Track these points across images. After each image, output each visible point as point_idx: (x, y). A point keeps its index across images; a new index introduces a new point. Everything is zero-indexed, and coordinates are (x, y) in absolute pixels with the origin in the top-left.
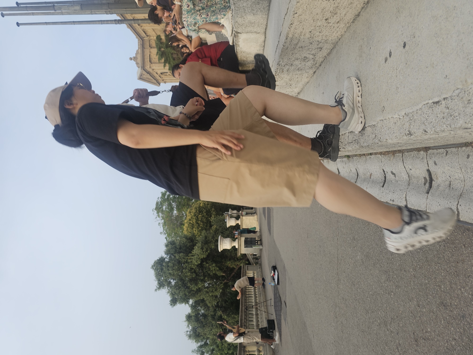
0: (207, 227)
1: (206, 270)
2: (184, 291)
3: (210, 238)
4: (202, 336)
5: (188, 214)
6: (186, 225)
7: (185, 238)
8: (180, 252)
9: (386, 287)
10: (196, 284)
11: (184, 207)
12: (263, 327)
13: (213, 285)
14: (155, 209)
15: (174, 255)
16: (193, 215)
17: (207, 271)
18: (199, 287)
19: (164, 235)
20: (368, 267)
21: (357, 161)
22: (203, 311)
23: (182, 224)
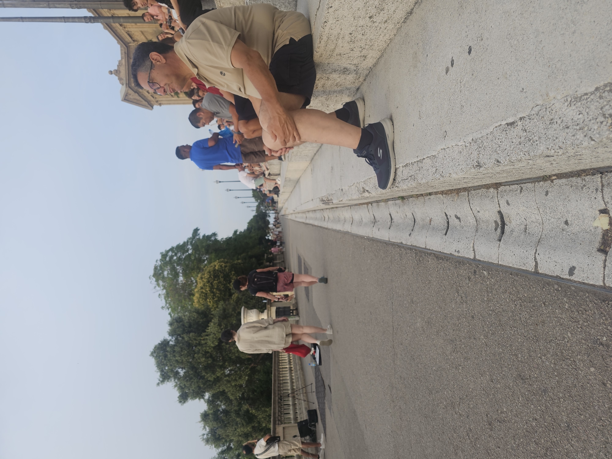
0: (225, 296)
1: (225, 352)
2: (197, 382)
3: (231, 310)
4: (223, 438)
5: (199, 281)
6: (197, 295)
7: (196, 312)
8: (189, 332)
9: (453, 360)
10: (214, 372)
11: (194, 271)
12: (302, 420)
13: (236, 372)
14: (154, 276)
15: (182, 336)
16: (206, 281)
17: (227, 355)
18: (218, 375)
19: (167, 310)
20: (429, 336)
21: (414, 203)
22: (223, 407)
23: (191, 294)
